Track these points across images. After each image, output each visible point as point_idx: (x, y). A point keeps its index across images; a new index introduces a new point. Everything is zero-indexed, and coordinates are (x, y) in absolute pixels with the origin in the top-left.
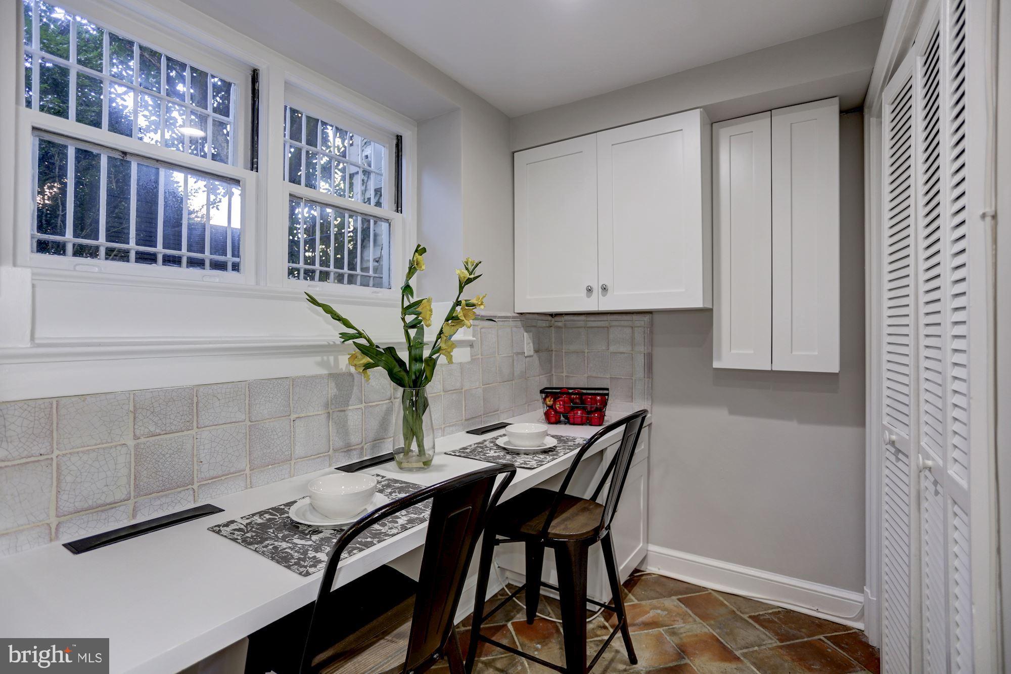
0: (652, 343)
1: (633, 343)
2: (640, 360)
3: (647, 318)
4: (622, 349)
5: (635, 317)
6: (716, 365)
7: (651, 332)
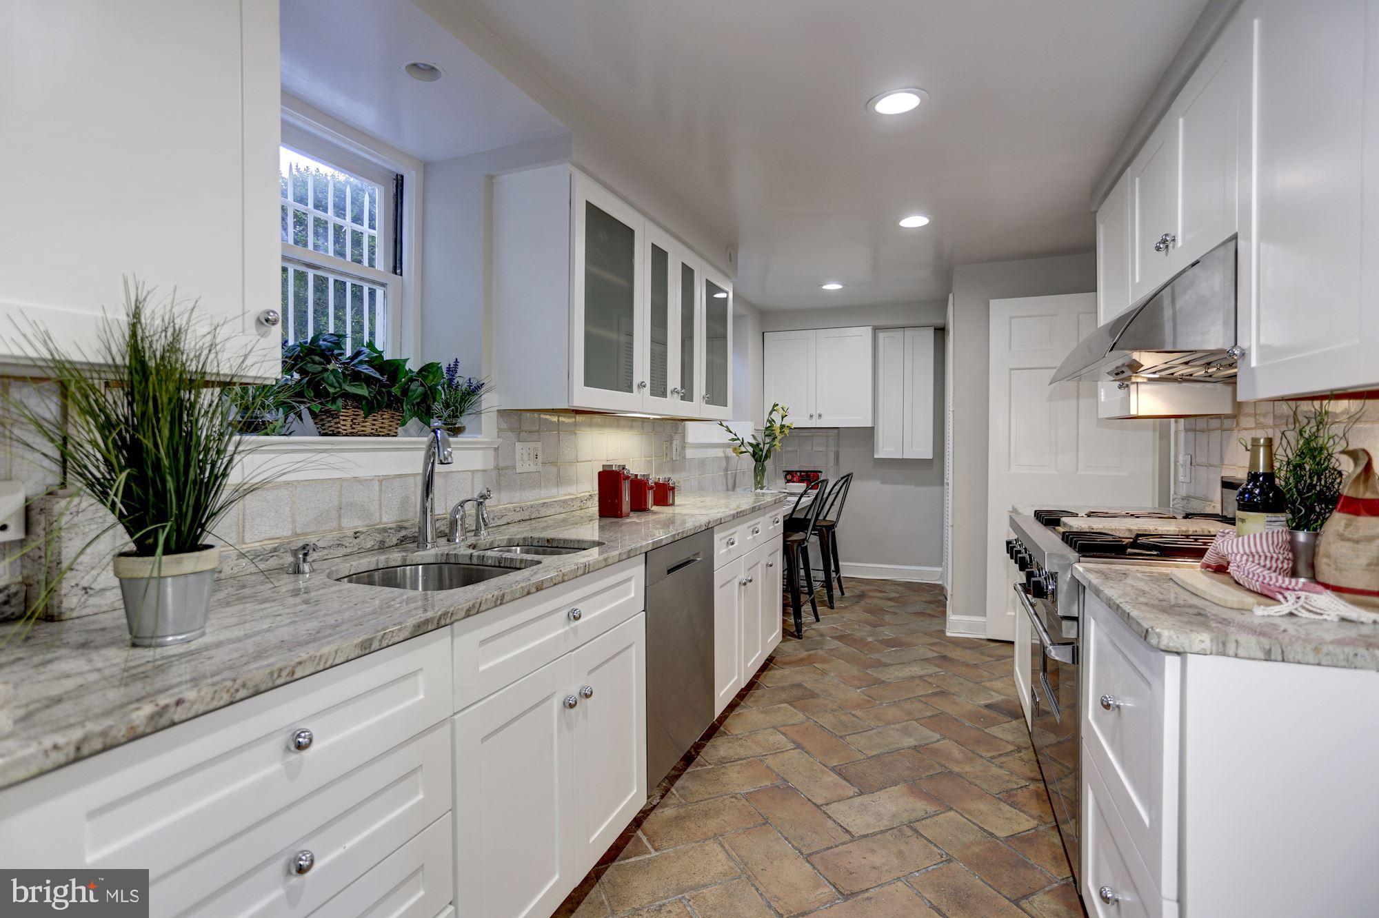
0: (838, 445)
1: (827, 446)
2: (832, 456)
3: (836, 431)
4: (821, 449)
5: (829, 430)
6: (876, 456)
7: (838, 439)
